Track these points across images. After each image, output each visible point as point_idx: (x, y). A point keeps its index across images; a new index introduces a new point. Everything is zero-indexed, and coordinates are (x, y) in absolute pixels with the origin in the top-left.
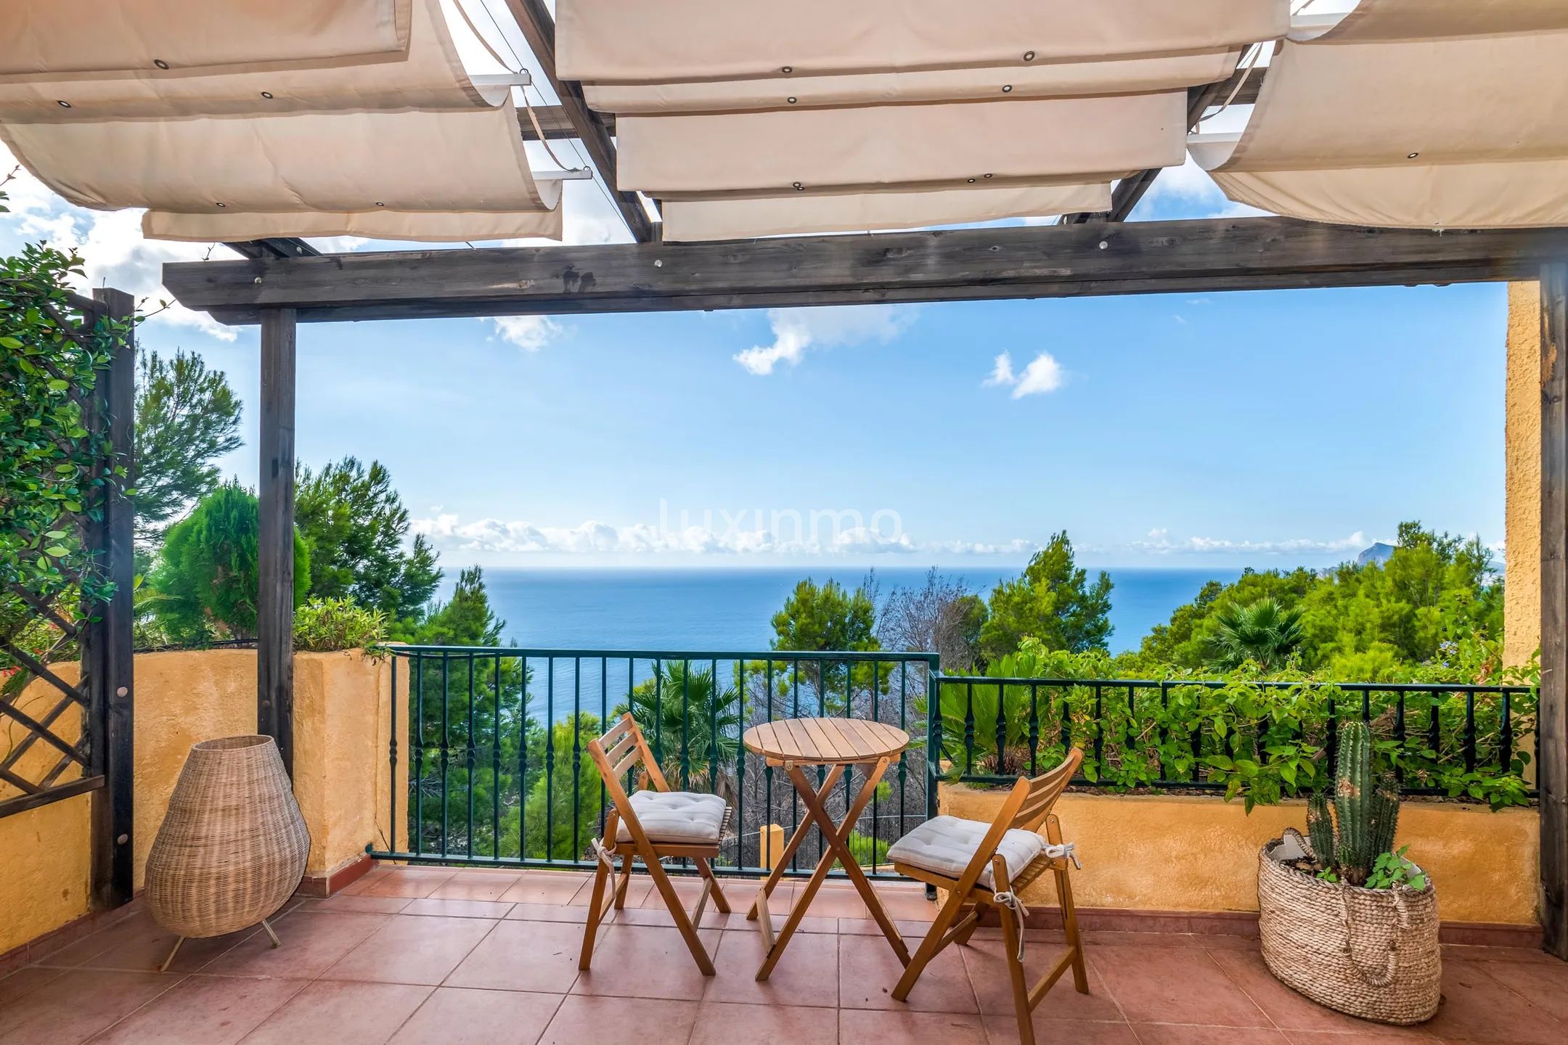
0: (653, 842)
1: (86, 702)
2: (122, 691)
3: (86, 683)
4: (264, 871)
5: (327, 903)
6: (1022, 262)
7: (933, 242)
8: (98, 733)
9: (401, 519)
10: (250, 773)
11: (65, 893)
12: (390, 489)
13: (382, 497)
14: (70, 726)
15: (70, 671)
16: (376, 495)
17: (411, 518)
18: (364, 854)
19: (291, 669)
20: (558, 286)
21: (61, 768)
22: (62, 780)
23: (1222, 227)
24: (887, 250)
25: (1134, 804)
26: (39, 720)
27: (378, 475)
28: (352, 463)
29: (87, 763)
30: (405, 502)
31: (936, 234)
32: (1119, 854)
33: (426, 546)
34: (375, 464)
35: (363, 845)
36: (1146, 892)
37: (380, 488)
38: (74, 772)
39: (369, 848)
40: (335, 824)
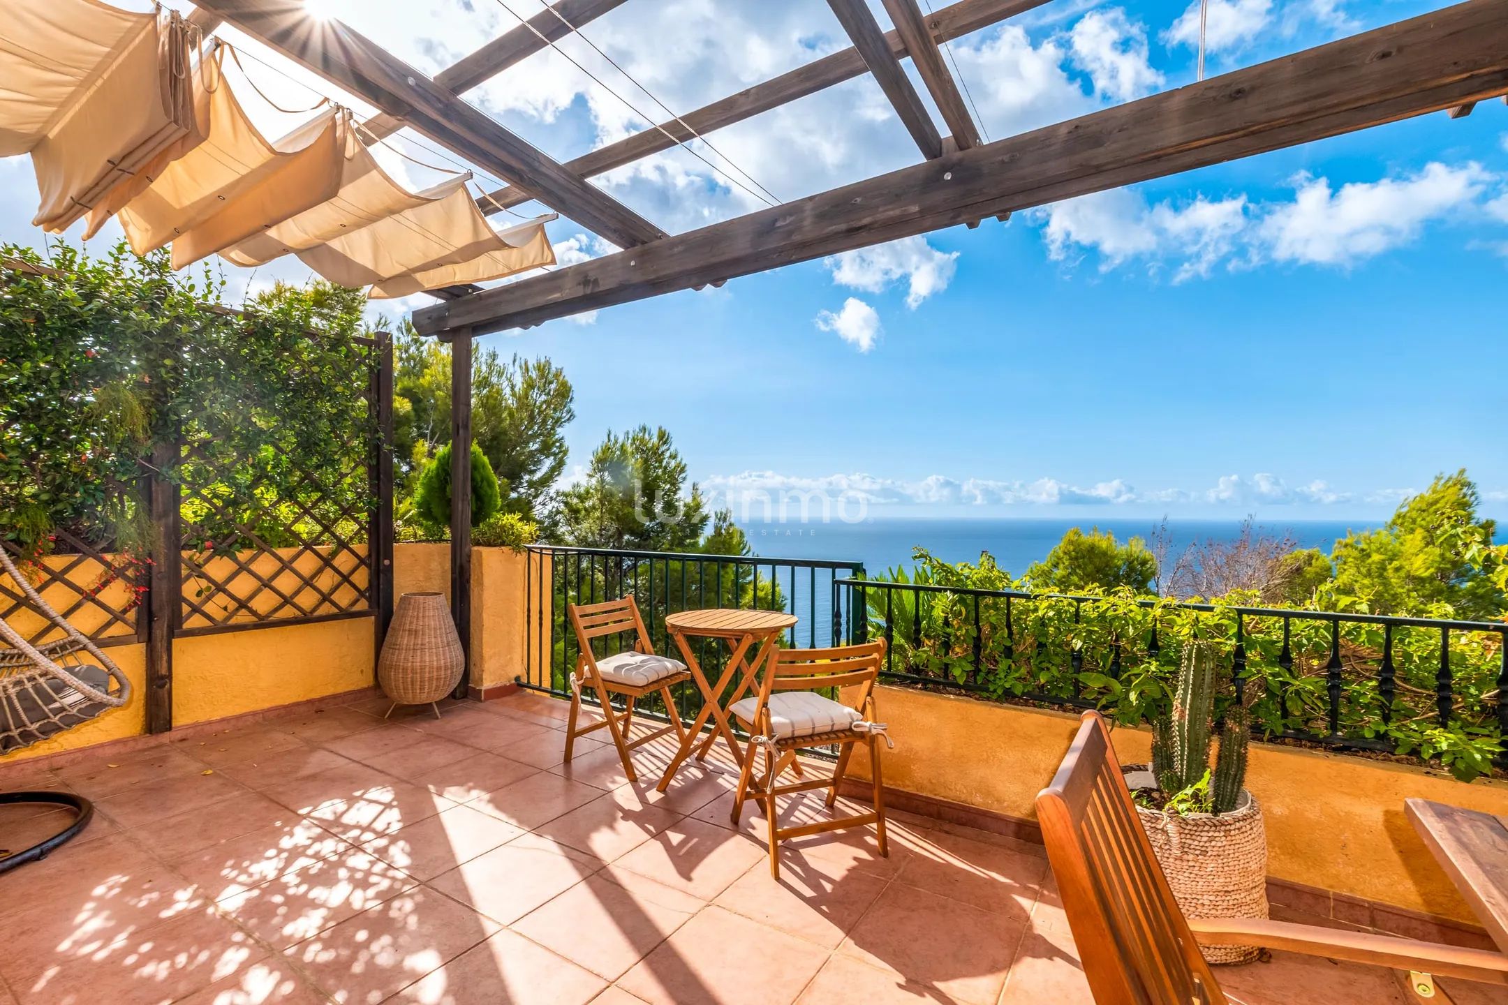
0: (604, 680)
1: (369, 566)
2: (387, 562)
3: (370, 556)
4: (427, 670)
5: (480, 705)
6: (878, 207)
7: (809, 206)
8: (375, 583)
9: (683, 470)
10: (424, 611)
11: (362, 671)
12: (672, 449)
13: (667, 454)
14: (361, 578)
15: (362, 549)
16: (663, 452)
17: (689, 471)
18: (513, 682)
19: (469, 556)
20: (580, 291)
21: (356, 601)
22: (357, 608)
23: (1064, 131)
24: (776, 221)
25: (1014, 712)
26: (345, 574)
27: (664, 437)
28: (644, 429)
29: (369, 599)
30: (683, 456)
31: (811, 199)
32: (988, 757)
33: (699, 492)
34: (660, 428)
35: (513, 675)
36: (1014, 798)
37: (665, 447)
38: (363, 605)
39: (517, 679)
40: (491, 657)
